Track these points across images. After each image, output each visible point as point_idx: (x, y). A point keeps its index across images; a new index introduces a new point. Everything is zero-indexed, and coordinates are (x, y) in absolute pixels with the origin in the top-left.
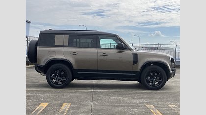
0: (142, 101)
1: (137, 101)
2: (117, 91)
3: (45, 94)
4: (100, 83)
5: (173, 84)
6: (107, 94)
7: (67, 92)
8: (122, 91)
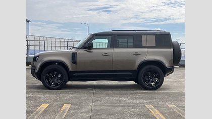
0: (142, 101)
1: (137, 101)
2: (118, 91)
3: (45, 96)
4: (102, 84)
5: (175, 84)
6: (108, 95)
7: (68, 93)
8: (123, 91)
